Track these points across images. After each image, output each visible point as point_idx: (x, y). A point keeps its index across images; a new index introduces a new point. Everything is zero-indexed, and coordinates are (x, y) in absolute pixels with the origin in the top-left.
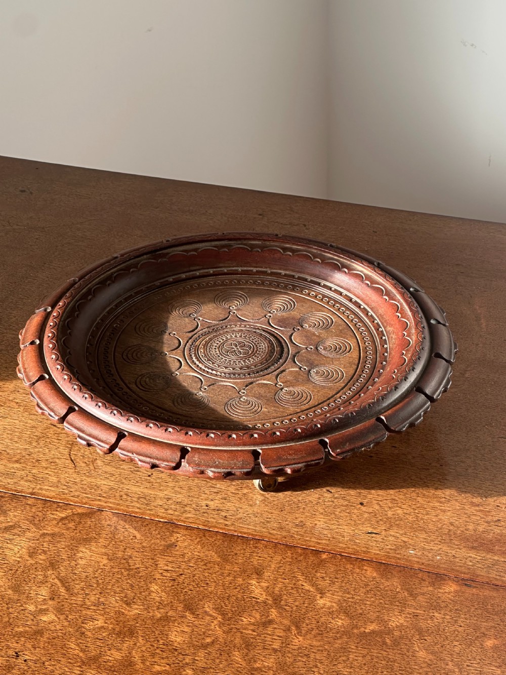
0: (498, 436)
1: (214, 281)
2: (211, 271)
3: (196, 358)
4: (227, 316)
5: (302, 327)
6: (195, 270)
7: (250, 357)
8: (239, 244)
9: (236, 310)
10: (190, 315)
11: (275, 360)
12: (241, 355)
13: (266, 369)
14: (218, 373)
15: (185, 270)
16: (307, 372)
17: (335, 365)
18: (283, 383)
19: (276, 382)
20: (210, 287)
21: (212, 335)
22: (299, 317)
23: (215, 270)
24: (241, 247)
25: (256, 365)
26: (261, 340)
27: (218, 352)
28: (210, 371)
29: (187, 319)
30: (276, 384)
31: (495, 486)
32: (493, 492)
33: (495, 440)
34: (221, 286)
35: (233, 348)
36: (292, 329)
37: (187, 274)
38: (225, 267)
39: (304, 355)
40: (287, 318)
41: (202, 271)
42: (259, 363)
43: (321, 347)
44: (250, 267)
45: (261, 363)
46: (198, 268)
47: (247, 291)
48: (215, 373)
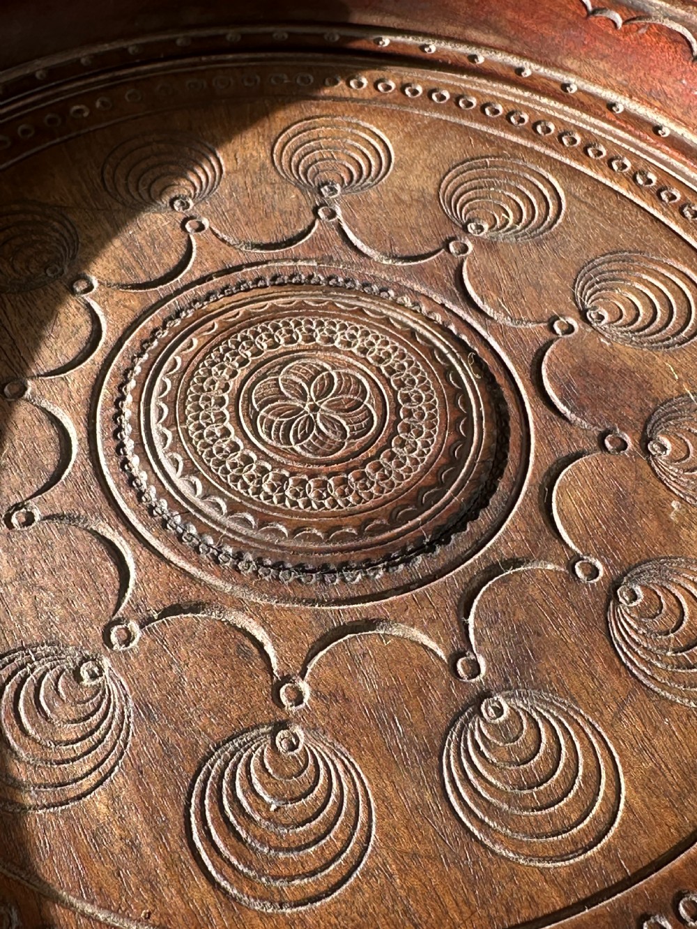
1: (511, 108)
2: (529, 68)
3: (147, 368)
4: (428, 249)
5: (645, 441)
6: (478, 45)
7: (312, 475)
8: (673, 19)
9: (479, 242)
10: (319, 187)
11: (394, 548)
12: (297, 448)
13: (324, 569)
14: (143, 477)
15: (450, 30)
16: (461, 698)
17: (615, 739)
18: (316, 694)
19: (294, 667)
20: (484, 120)
21: (297, 299)
22: (670, 391)
23: (542, 70)
24: (671, 31)
25: (300, 529)
26: (432, 416)
27: (234, 384)
28: (130, 445)
29: (293, 194)
30: (286, 679)
34: (518, 133)
35: (303, 396)
36: (596, 431)
37: (449, 47)
38: (578, 74)
39: (534, 591)
40: (624, 372)
41: (499, 57)
42: (319, 526)
43: (638, 590)
44: (662, 110)
45: (328, 533)
46: (492, 39)
47: (580, 193)
48: (135, 472)
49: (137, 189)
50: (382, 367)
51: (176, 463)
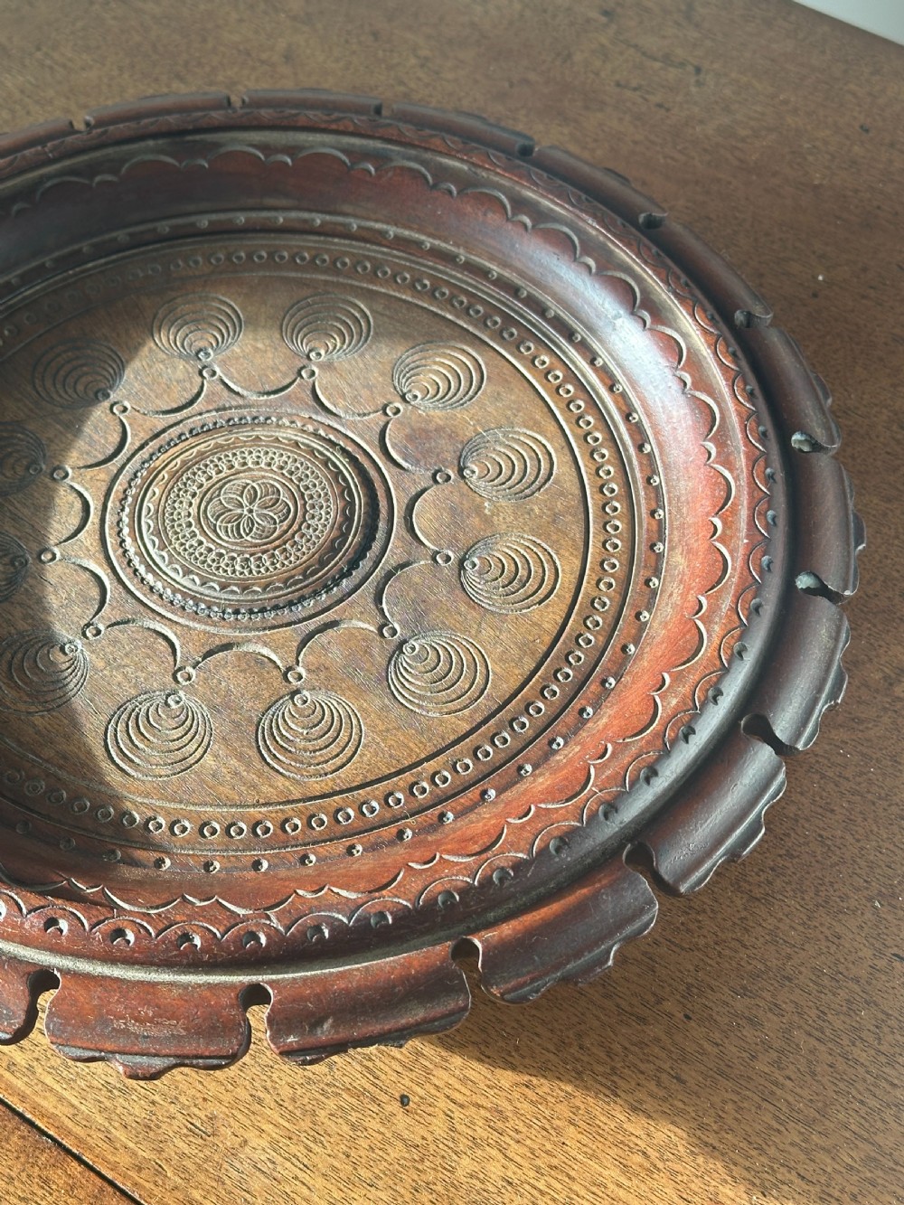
0: (895, 950)
1: (313, 252)
2: (318, 219)
3: (132, 516)
4: (288, 381)
5: (461, 470)
6: (275, 209)
7: (264, 552)
8: (409, 159)
9: (321, 366)
10: (197, 354)
11: (327, 580)
12: (249, 538)
13: (291, 604)
14: (159, 585)
15: (251, 202)
16: (390, 648)
17: (480, 642)
18: (309, 671)
19: (291, 661)
20: (297, 268)
21: (213, 442)
22: (470, 433)
23: (328, 218)
24: (411, 170)
25: (268, 586)
26: (326, 494)
27: (193, 510)
28: (142, 569)
29: (181, 365)
30: (290, 669)
31: (807, 1152)
32: (793, 1177)
33: (881, 963)
34: (325, 271)
35: (241, 506)
36: (429, 474)
37: (254, 215)
38: (355, 216)
39: (416, 579)
40: (439, 429)
41: (293, 215)
42: (279, 581)
43: (476, 560)
44: (420, 231)
45: (285, 582)
46: (284, 202)
47: (380, 308)
48: (152, 584)
49: (66, 392)
50: (284, 472)
51: (176, 570)
